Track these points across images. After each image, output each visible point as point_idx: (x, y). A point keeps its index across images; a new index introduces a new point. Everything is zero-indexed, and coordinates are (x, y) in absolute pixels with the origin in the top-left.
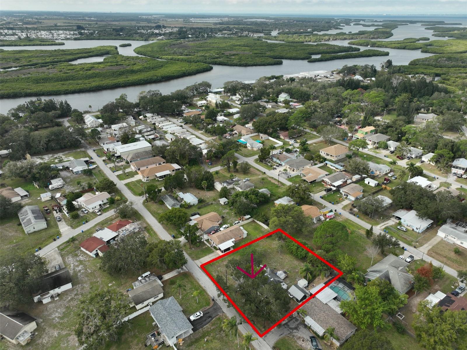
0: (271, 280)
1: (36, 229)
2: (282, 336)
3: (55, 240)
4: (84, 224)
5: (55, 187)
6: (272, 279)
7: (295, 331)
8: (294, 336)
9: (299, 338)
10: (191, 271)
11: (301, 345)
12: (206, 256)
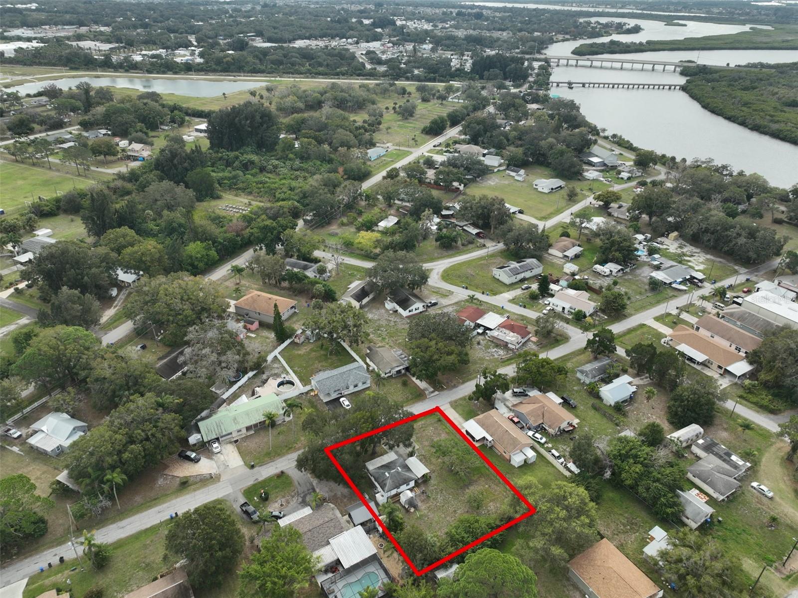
0: (386, 474)
1: (501, 279)
2: (297, 484)
3: (483, 293)
4: (521, 306)
5: (598, 270)
6: (388, 475)
7: (300, 500)
8: (293, 497)
9: (288, 502)
10: (427, 400)
11: (276, 502)
12: (460, 415)
